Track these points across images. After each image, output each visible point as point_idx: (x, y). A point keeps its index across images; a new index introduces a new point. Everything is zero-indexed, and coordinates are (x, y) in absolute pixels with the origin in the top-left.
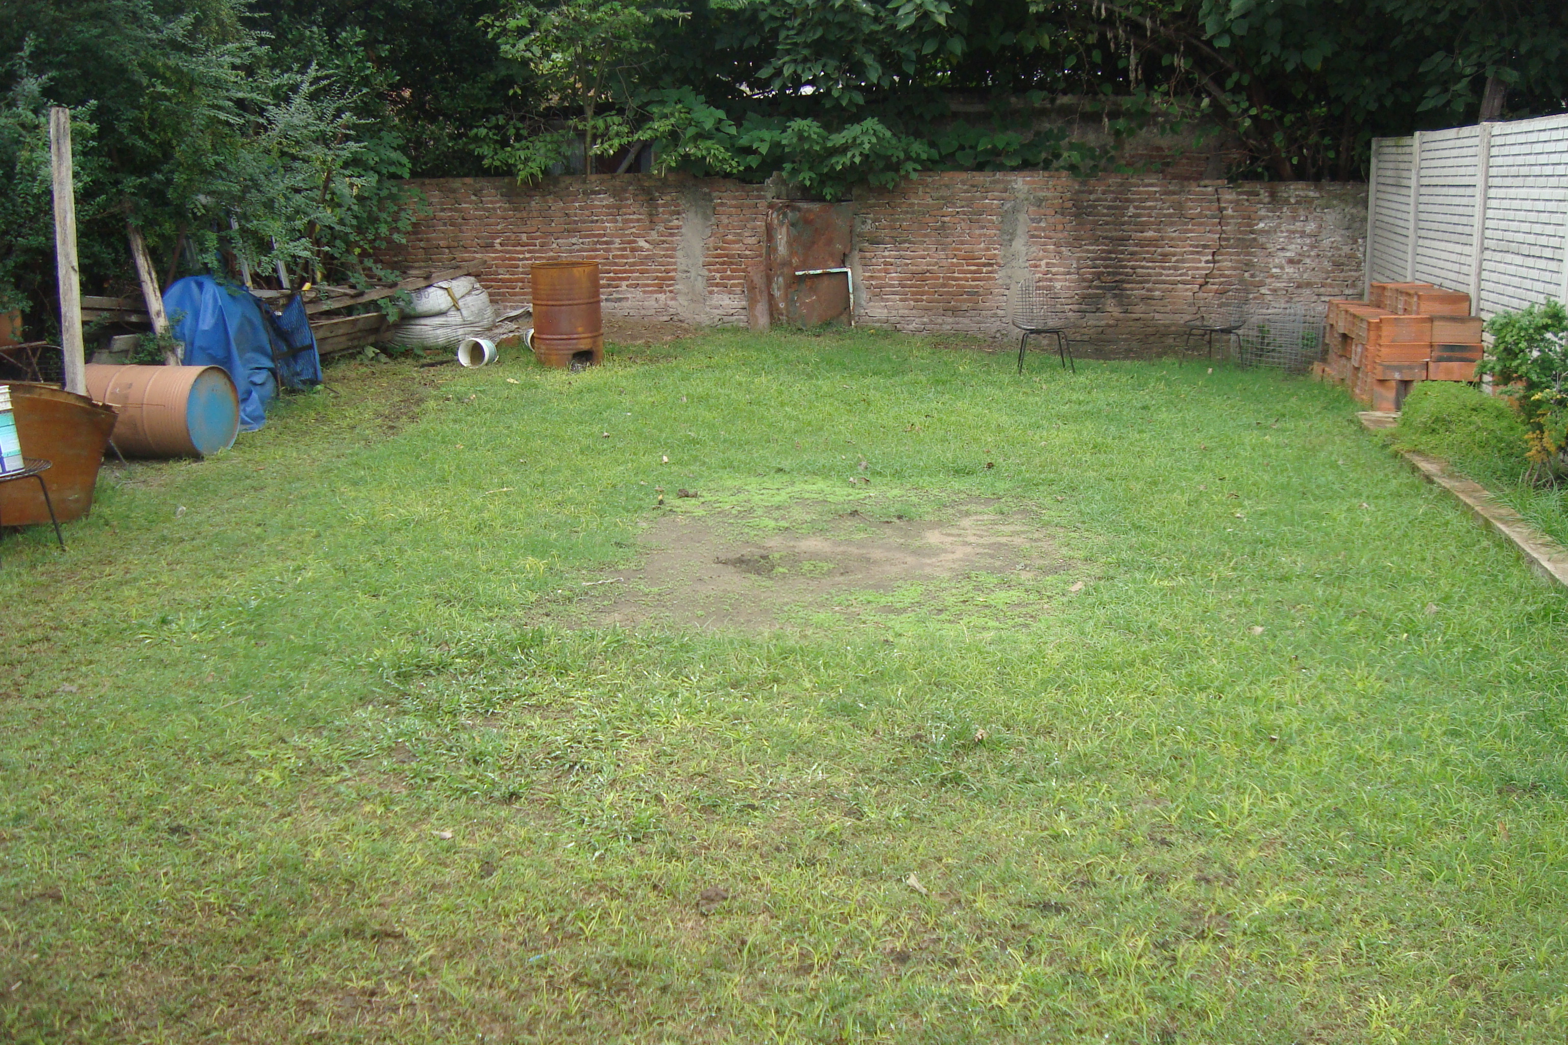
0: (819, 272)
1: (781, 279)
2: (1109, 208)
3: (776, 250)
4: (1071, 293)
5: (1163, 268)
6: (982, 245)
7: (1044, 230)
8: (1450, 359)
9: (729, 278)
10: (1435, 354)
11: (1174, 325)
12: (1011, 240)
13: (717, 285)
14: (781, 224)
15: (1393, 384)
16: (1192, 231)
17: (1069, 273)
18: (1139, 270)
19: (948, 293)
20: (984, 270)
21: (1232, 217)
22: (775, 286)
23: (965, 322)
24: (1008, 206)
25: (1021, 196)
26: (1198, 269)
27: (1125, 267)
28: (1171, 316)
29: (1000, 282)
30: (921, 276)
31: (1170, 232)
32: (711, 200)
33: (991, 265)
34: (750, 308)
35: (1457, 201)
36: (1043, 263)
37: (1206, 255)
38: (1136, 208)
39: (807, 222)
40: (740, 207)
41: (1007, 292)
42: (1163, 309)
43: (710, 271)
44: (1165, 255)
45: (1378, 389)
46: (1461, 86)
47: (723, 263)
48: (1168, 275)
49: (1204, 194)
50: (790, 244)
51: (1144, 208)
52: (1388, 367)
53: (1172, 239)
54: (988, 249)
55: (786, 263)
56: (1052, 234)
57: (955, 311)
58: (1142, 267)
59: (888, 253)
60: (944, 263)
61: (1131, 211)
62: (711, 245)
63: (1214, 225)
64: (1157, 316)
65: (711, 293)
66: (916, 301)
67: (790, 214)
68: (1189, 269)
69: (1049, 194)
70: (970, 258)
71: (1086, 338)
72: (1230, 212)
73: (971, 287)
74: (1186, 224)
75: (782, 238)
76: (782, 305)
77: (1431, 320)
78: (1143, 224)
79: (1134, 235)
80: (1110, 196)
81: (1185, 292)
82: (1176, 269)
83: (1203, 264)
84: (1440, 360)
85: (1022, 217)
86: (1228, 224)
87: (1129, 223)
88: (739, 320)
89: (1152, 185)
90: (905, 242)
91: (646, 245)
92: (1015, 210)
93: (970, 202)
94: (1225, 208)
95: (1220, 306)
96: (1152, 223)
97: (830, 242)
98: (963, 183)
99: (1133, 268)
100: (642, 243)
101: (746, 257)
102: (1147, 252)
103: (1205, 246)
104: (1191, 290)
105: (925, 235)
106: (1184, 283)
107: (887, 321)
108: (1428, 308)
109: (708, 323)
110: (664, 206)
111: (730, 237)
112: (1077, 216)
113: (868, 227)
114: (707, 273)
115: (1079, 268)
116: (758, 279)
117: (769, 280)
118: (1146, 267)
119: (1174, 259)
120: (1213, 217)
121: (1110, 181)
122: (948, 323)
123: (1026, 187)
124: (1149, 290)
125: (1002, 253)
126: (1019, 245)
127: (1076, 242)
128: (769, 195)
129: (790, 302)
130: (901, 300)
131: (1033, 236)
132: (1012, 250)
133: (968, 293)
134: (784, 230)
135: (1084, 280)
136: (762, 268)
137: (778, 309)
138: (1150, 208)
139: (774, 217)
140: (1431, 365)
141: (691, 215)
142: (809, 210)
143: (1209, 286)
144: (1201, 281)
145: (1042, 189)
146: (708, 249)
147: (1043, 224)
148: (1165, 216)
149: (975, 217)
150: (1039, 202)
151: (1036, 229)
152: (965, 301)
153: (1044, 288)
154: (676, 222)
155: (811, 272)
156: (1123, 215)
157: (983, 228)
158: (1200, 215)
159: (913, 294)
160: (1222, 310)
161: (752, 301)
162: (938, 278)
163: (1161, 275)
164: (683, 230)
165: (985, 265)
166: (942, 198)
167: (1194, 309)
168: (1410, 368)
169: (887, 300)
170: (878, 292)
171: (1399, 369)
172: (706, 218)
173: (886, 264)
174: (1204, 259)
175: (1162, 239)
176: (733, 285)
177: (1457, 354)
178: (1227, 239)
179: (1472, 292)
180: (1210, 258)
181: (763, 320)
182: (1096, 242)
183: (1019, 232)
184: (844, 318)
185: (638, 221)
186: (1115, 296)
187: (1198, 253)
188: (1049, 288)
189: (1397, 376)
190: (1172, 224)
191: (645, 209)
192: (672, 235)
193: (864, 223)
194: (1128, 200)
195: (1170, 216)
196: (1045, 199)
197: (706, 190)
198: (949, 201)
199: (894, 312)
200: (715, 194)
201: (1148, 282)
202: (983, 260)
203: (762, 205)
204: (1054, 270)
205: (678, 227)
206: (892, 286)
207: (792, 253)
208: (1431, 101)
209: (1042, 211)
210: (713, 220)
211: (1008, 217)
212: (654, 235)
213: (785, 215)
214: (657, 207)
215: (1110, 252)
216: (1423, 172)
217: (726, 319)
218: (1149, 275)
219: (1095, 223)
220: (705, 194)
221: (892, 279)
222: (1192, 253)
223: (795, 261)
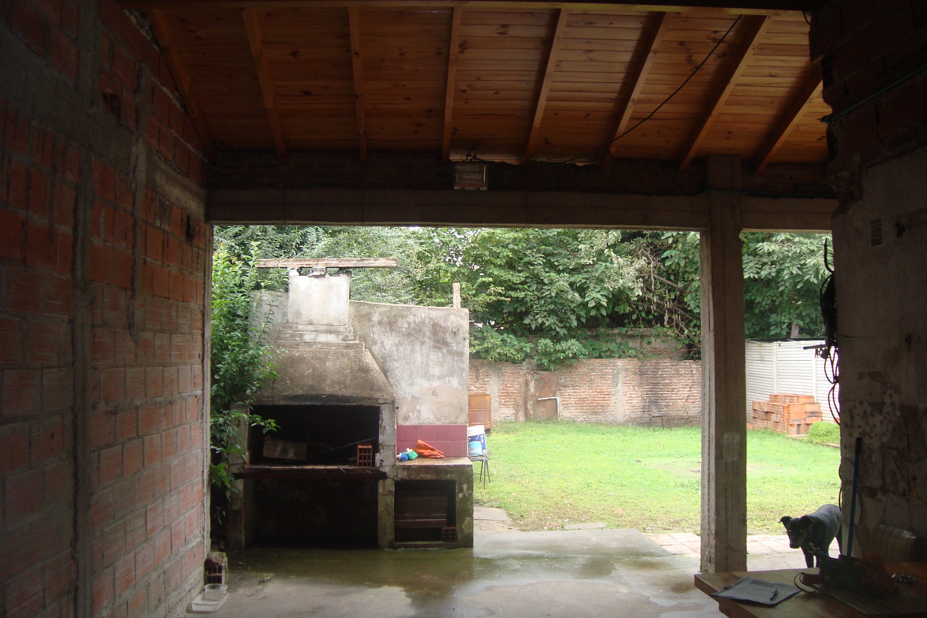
0: (547, 398)
1: (531, 402)
2: (652, 372)
3: (530, 390)
4: (639, 405)
5: (672, 394)
6: (606, 387)
7: (628, 380)
8: (812, 416)
9: (508, 402)
10: (808, 415)
11: (677, 415)
12: (616, 385)
13: (503, 405)
14: (532, 380)
15: (796, 426)
16: (682, 380)
17: (638, 397)
18: (664, 395)
19: (593, 406)
20: (607, 396)
21: (696, 374)
22: (529, 404)
23: (600, 417)
24: (615, 372)
25: (620, 368)
26: (685, 394)
27: (659, 394)
28: (676, 412)
29: (613, 401)
30: (583, 400)
31: (675, 380)
32: (501, 371)
33: (609, 395)
34: (516, 414)
35: (798, 365)
36: (629, 393)
37: (687, 388)
38: (662, 371)
39: (542, 379)
40: (513, 373)
41: (615, 405)
42: (673, 410)
43: (500, 399)
44: (672, 389)
45: (790, 428)
46: (784, 326)
47: (506, 396)
48: (674, 396)
49: (686, 365)
50: (535, 387)
51: (665, 371)
52: (794, 420)
53: (675, 383)
54: (608, 389)
55: (533, 395)
56: (631, 382)
57: (596, 413)
58: (665, 394)
59: (569, 391)
60: (591, 394)
61: (660, 373)
62: (501, 389)
63: (690, 377)
64: (671, 412)
65: (500, 408)
66: (581, 409)
67: (535, 376)
68: (681, 394)
69: (630, 367)
70: (601, 392)
71: (645, 422)
72: (695, 372)
73: (602, 403)
74: (680, 377)
75: (532, 385)
76: (531, 412)
77: (805, 404)
78: (665, 377)
79: (661, 382)
80: (652, 367)
81: (680, 403)
82: (677, 394)
83: (686, 392)
84: (809, 417)
85: (621, 376)
86: (694, 376)
87: (659, 377)
88: (511, 419)
89: (667, 363)
90: (577, 386)
91: (475, 389)
92: (618, 373)
93: (601, 370)
94: (693, 371)
95: (694, 407)
96: (668, 377)
97: (550, 387)
98: (598, 363)
99: (661, 394)
100: (473, 388)
101: (515, 393)
102: (667, 388)
103: (687, 385)
104: (682, 402)
105: (584, 384)
106: (680, 399)
107: (570, 418)
108: (802, 401)
109: (499, 420)
110: (482, 372)
111: (509, 385)
112: (640, 375)
113: (562, 381)
114: (498, 400)
115: (642, 395)
116: (520, 402)
117: (526, 402)
118: (666, 394)
119: (676, 390)
120: (689, 374)
121: (652, 361)
122: (594, 418)
123: (622, 365)
124: (667, 402)
125: (613, 390)
126: (620, 386)
127: (640, 385)
128: (524, 368)
129: (534, 411)
130: (575, 409)
131: (624, 383)
132: (617, 389)
133: (600, 406)
134: (533, 382)
135: (644, 399)
136: (522, 397)
137: (530, 413)
138: (666, 371)
139: (529, 377)
140: (807, 419)
141: (493, 376)
142: (543, 374)
143: (689, 400)
144: (686, 398)
145: (627, 365)
146: (500, 390)
147: (628, 378)
148: (672, 374)
149: (603, 376)
150: (626, 370)
151: (626, 380)
152: (599, 409)
153: (629, 403)
154: (487, 379)
155: (544, 399)
156: (657, 374)
157: (606, 380)
158: (685, 373)
159: (580, 406)
160: (694, 409)
161: (517, 411)
162: (589, 400)
163: (671, 396)
164: (490, 382)
165: (607, 395)
166: (591, 369)
167: (684, 409)
168: (800, 420)
169: (570, 409)
170: (566, 406)
171: (796, 420)
172: (500, 378)
173: (569, 395)
174: (687, 390)
175: (672, 383)
176: (510, 405)
177: (814, 415)
178: (694, 382)
179: (814, 394)
180: (689, 389)
181: (522, 418)
182: (648, 385)
183: (619, 382)
184: (555, 416)
185: (472, 379)
186: (655, 405)
187: (684, 388)
188: (631, 403)
189: (796, 423)
190: (675, 377)
191: (474, 374)
192: (485, 384)
193: (561, 379)
194: (659, 369)
195: (674, 374)
196: (629, 369)
197: (499, 366)
198: (593, 370)
199: (573, 414)
200: (503, 368)
201: (667, 399)
202: (606, 393)
203: (522, 372)
204: (633, 396)
205: (488, 381)
206: (572, 404)
207: (536, 391)
208: (773, 331)
209: (628, 373)
210: (502, 378)
211: (615, 376)
212: (478, 385)
213: (533, 376)
214: (479, 373)
215: (653, 388)
216: (778, 356)
217: (506, 418)
218: (667, 397)
219: (647, 377)
220: (499, 368)
221: (572, 401)
222: (682, 388)
223: (537, 394)
